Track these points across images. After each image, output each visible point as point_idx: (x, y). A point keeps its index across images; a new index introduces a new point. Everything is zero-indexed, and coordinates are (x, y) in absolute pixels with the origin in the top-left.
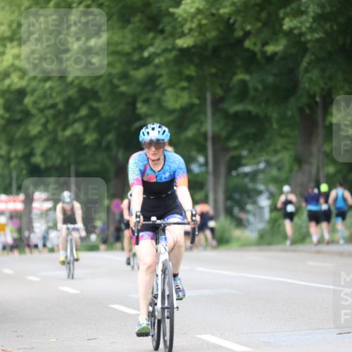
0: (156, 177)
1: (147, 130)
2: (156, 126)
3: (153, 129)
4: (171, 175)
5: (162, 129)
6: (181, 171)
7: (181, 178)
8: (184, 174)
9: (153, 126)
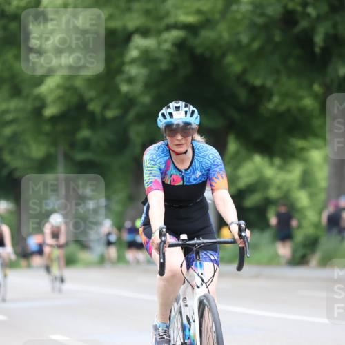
0: (183, 178)
1: (169, 111)
2: (181, 104)
3: (178, 108)
4: (203, 175)
5: (189, 109)
6: (218, 169)
7: (217, 178)
8: (222, 172)
9: (177, 105)
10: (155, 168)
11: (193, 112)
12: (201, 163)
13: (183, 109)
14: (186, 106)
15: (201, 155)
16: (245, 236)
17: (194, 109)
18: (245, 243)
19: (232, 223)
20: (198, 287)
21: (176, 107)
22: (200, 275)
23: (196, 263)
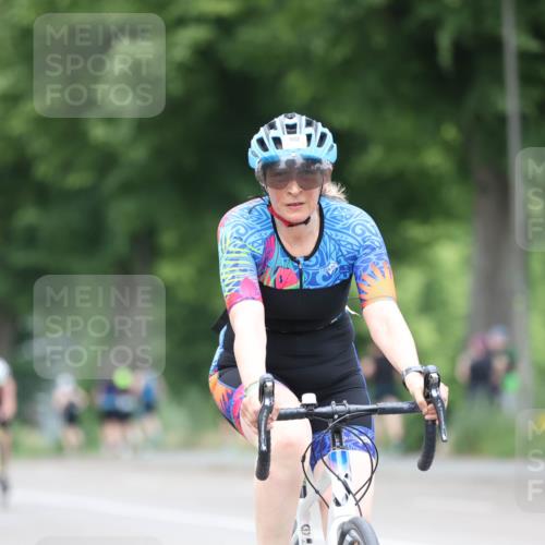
2: (299, 120)
4: (342, 268)
5: (316, 131)
6: (372, 257)
7: (372, 275)
8: (381, 263)
9: (291, 122)
10: (245, 253)
11: (323, 137)
12: (338, 243)
13: (303, 131)
14: (309, 124)
15: (338, 227)
16: (439, 397)
17: (326, 130)
18: (438, 413)
19: (408, 371)
20: (338, 504)
21: (288, 126)
22: (343, 477)
23: (334, 453)
